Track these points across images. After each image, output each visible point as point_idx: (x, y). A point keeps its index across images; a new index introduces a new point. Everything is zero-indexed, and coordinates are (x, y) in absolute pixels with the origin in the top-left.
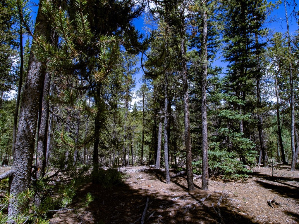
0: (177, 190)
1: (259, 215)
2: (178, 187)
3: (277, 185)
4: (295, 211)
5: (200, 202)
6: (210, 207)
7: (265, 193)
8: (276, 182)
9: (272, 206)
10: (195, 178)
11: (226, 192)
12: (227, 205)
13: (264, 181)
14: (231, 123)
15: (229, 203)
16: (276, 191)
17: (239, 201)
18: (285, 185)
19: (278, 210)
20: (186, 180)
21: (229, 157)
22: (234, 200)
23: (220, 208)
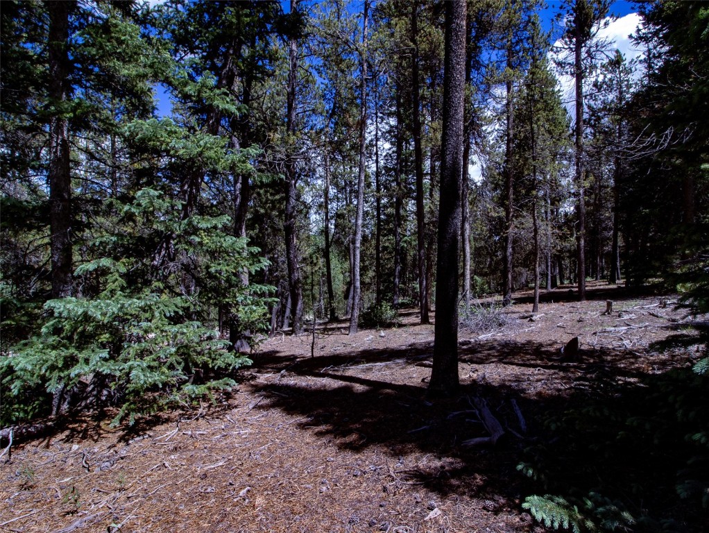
3: (327, 386)
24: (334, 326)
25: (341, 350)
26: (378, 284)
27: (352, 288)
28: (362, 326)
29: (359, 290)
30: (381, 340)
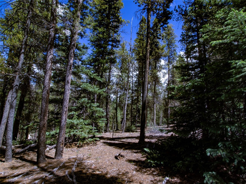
0: (22, 166)
1: (111, 170)
2: (24, 163)
3: (117, 143)
4: (133, 159)
5: (52, 173)
6: (64, 176)
7: (111, 150)
8: (116, 141)
9: (119, 159)
10: (48, 149)
11: (80, 156)
12: (81, 169)
13: (109, 141)
14: (89, 96)
15: (83, 166)
16: (117, 147)
17: (93, 161)
18: (122, 142)
19: (123, 160)
20: (36, 153)
21: (85, 124)
22: (88, 161)
23: (75, 173)
24: (118, 131)
25: (120, 137)
26: (131, 120)
27: (123, 120)
28: (126, 131)
29: (125, 121)
30: (131, 135)
